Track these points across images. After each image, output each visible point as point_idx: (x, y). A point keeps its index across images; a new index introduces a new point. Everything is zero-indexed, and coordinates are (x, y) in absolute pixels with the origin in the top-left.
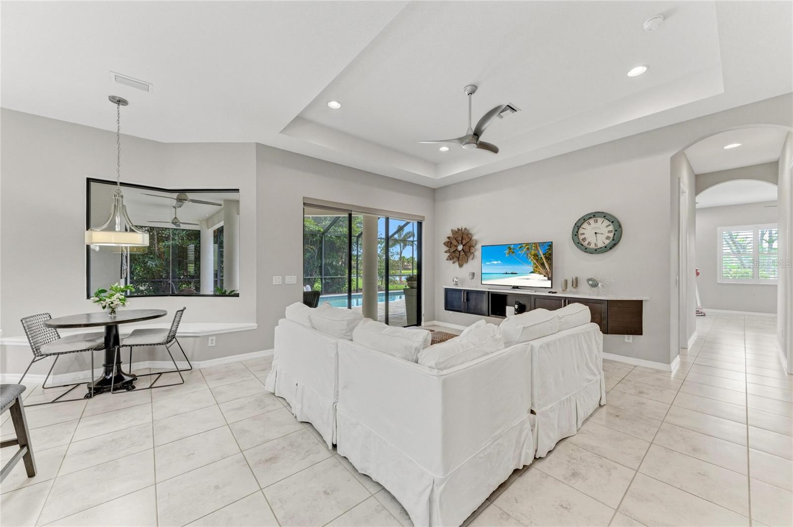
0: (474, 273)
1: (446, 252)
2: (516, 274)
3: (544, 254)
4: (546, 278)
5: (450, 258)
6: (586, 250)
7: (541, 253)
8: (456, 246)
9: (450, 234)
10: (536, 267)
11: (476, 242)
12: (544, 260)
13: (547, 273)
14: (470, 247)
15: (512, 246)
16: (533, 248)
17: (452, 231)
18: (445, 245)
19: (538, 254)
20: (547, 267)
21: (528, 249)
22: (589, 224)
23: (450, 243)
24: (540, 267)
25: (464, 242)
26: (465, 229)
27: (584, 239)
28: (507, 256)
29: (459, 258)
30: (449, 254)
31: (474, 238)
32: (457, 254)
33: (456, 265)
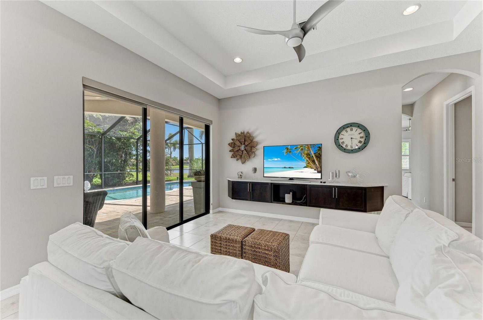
0: (256, 168)
1: (230, 151)
2: (293, 168)
3: (314, 154)
4: (316, 172)
5: (233, 156)
6: (345, 150)
7: (312, 153)
8: (239, 146)
9: (234, 137)
10: (309, 163)
11: (257, 144)
12: (315, 158)
13: (317, 168)
14: (251, 147)
15: (289, 147)
16: (306, 149)
17: (236, 134)
18: (229, 145)
19: (310, 153)
20: (317, 164)
21: (302, 149)
22: (347, 132)
23: (233, 143)
24: (311, 163)
25: (246, 143)
26: (248, 133)
27: (343, 143)
28: (285, 154)
29: (241, 156)
30: (232, 153)
31: (255, 140)
32: (240, 153)
33: (240, 162)
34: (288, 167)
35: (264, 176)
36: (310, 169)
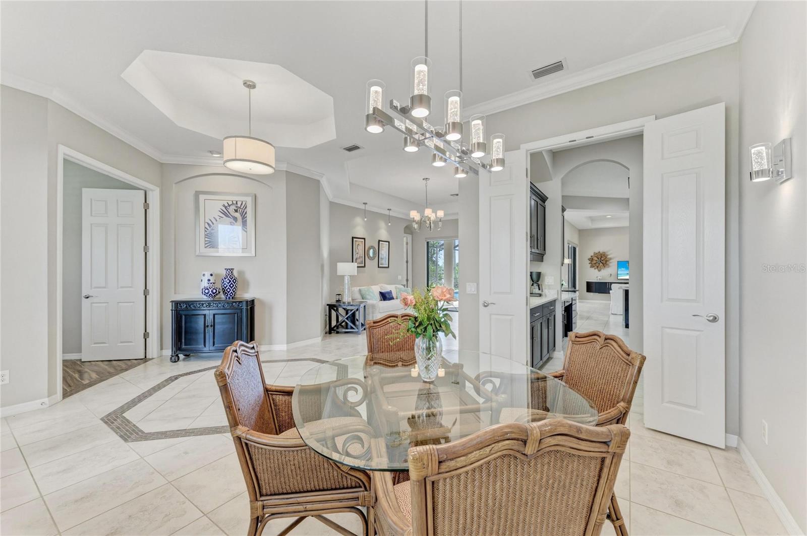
0: (611, 275)
1: (590, 263)
5: (592, 267)
8: (596, 261)
9: (593, 255)
11: (611, 259)
14: (606, 261)
17: (594, 253)
18: (589, 260)
23: (592, 259)
25: (602, 259)
26: (603, 252)
31: (608, 257)
32: (597, 265)
33: (596, 270)
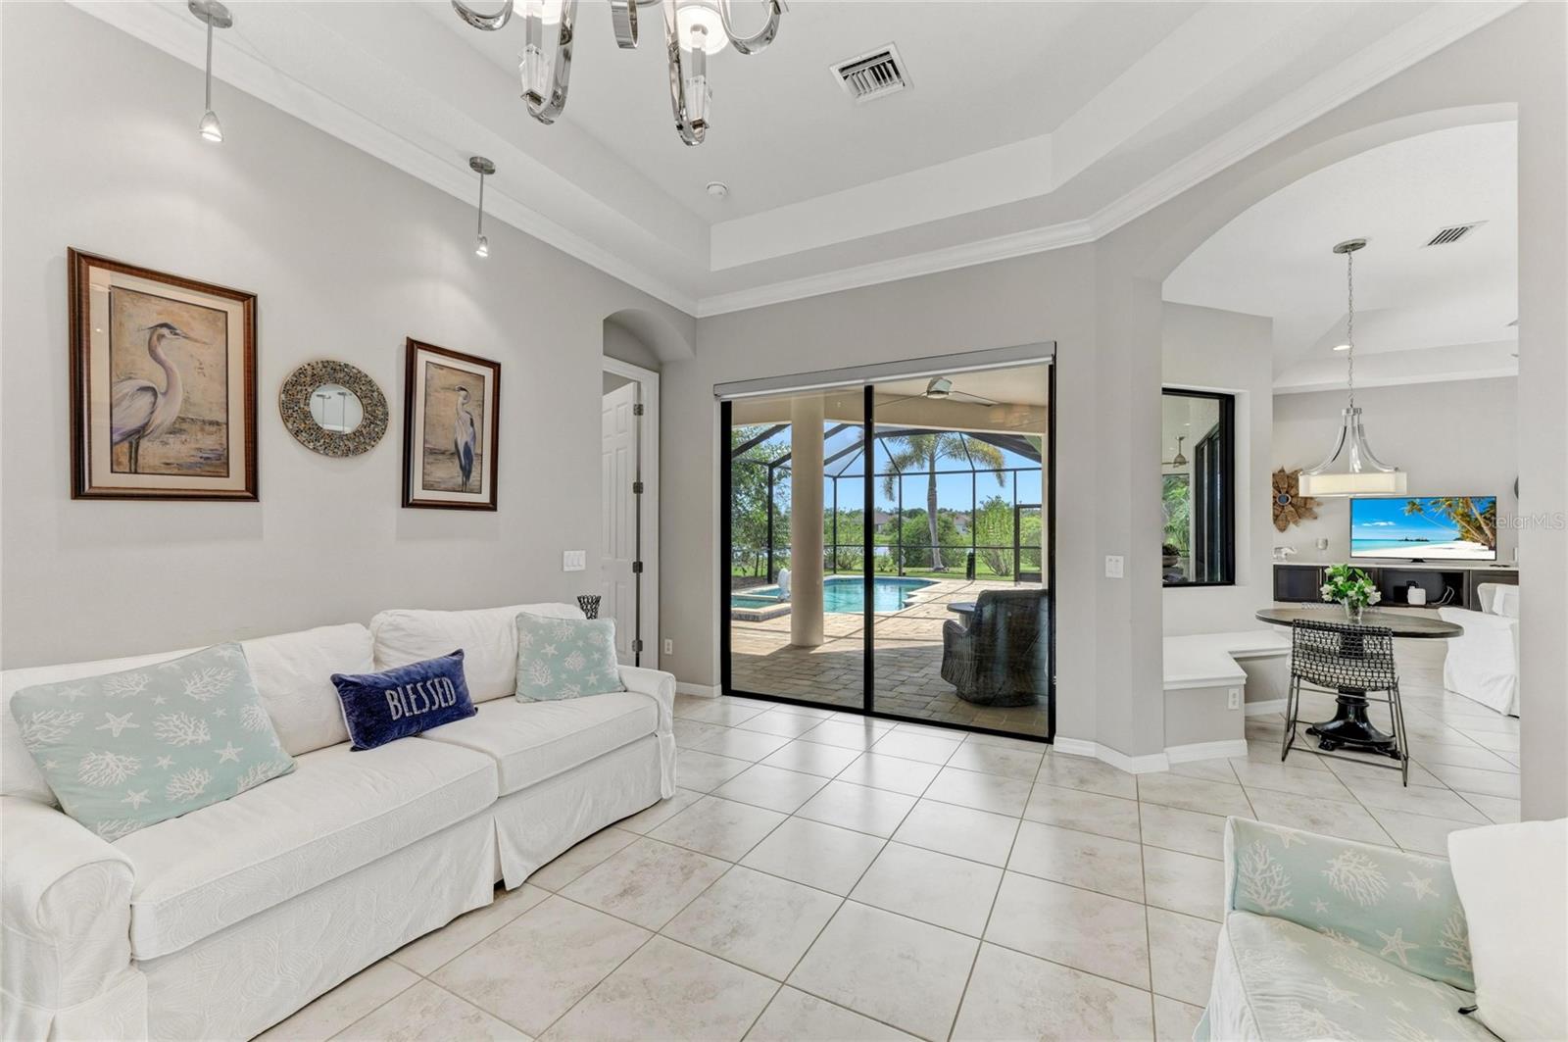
0: (1326, 541)
2: (1426, 540)
3: (1481, 514)
4: (1486, 548)
7: (1476, 513)
10: (1467, 532)
12: (1481, 522)
13: (1488, 541)
15: (1418, 501)
16: (1461, 504)
19: (1470, 514)
20: (1488, 532)
21: (1450, 505)
24: (1473, 532)
28: (1407, 514)
29: (1278, 516)
34: (1414, 539)
35: (1353, 555)
36: (1471, 543)
